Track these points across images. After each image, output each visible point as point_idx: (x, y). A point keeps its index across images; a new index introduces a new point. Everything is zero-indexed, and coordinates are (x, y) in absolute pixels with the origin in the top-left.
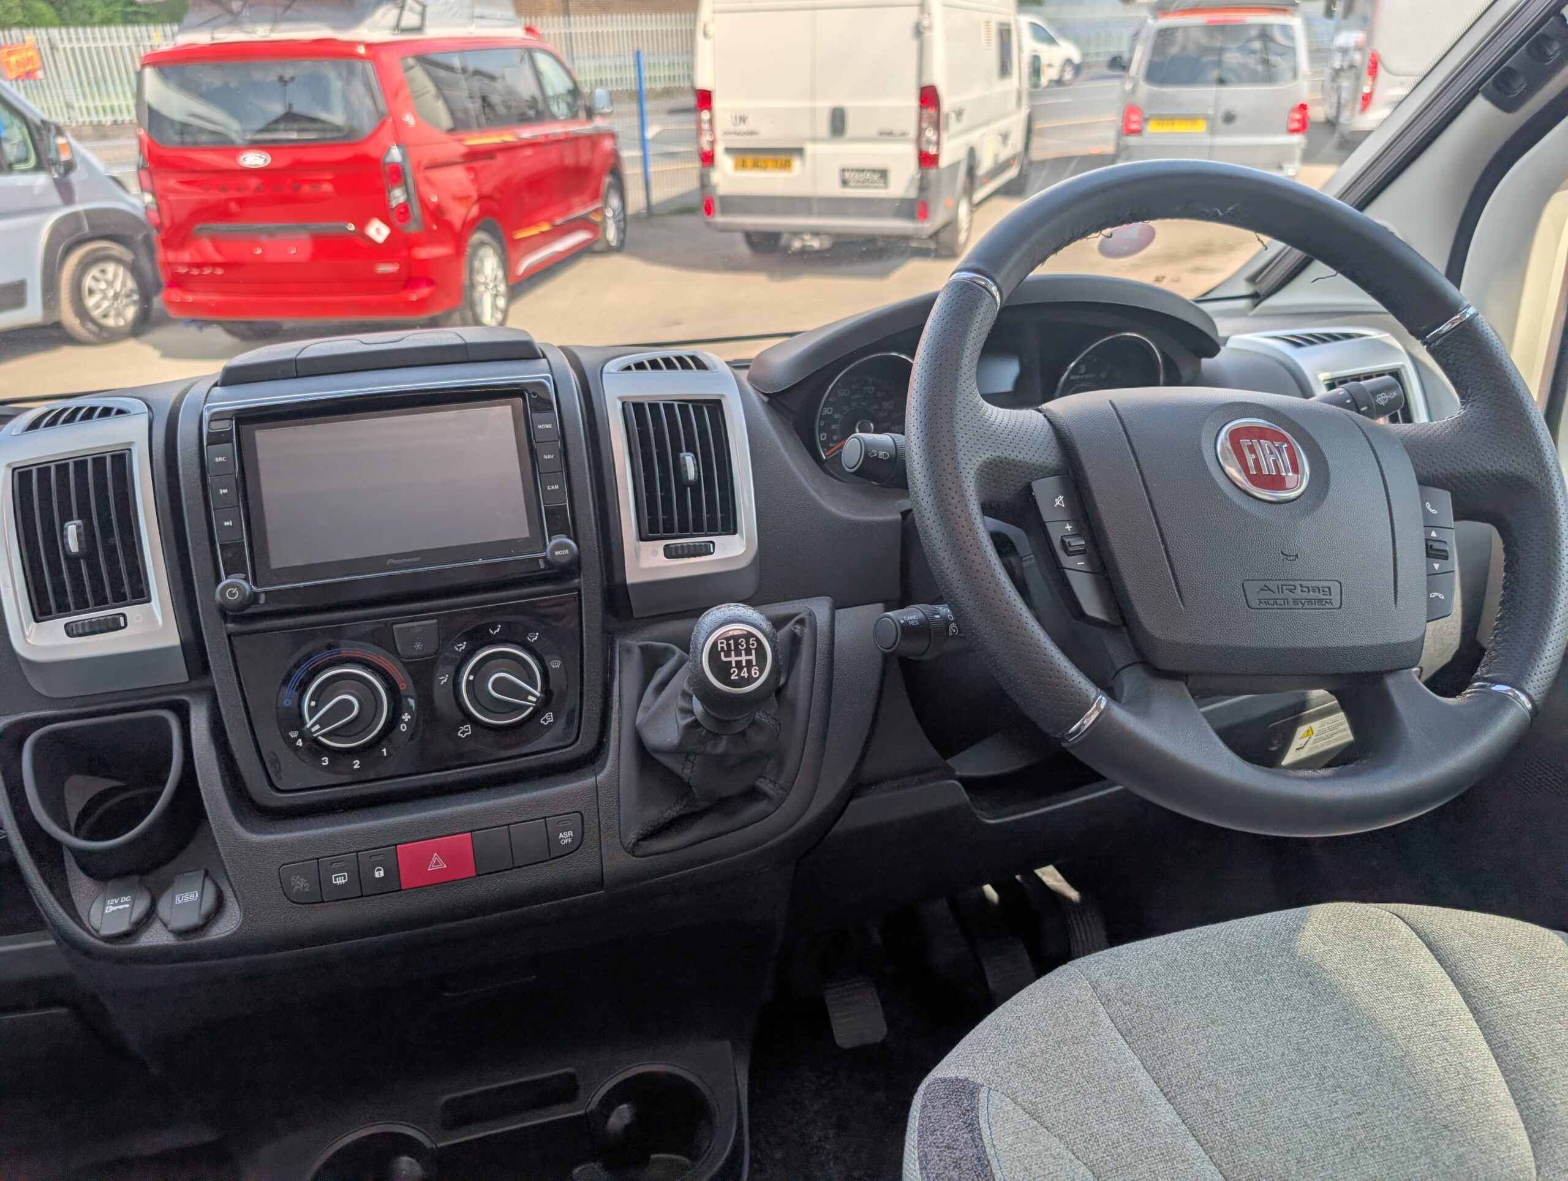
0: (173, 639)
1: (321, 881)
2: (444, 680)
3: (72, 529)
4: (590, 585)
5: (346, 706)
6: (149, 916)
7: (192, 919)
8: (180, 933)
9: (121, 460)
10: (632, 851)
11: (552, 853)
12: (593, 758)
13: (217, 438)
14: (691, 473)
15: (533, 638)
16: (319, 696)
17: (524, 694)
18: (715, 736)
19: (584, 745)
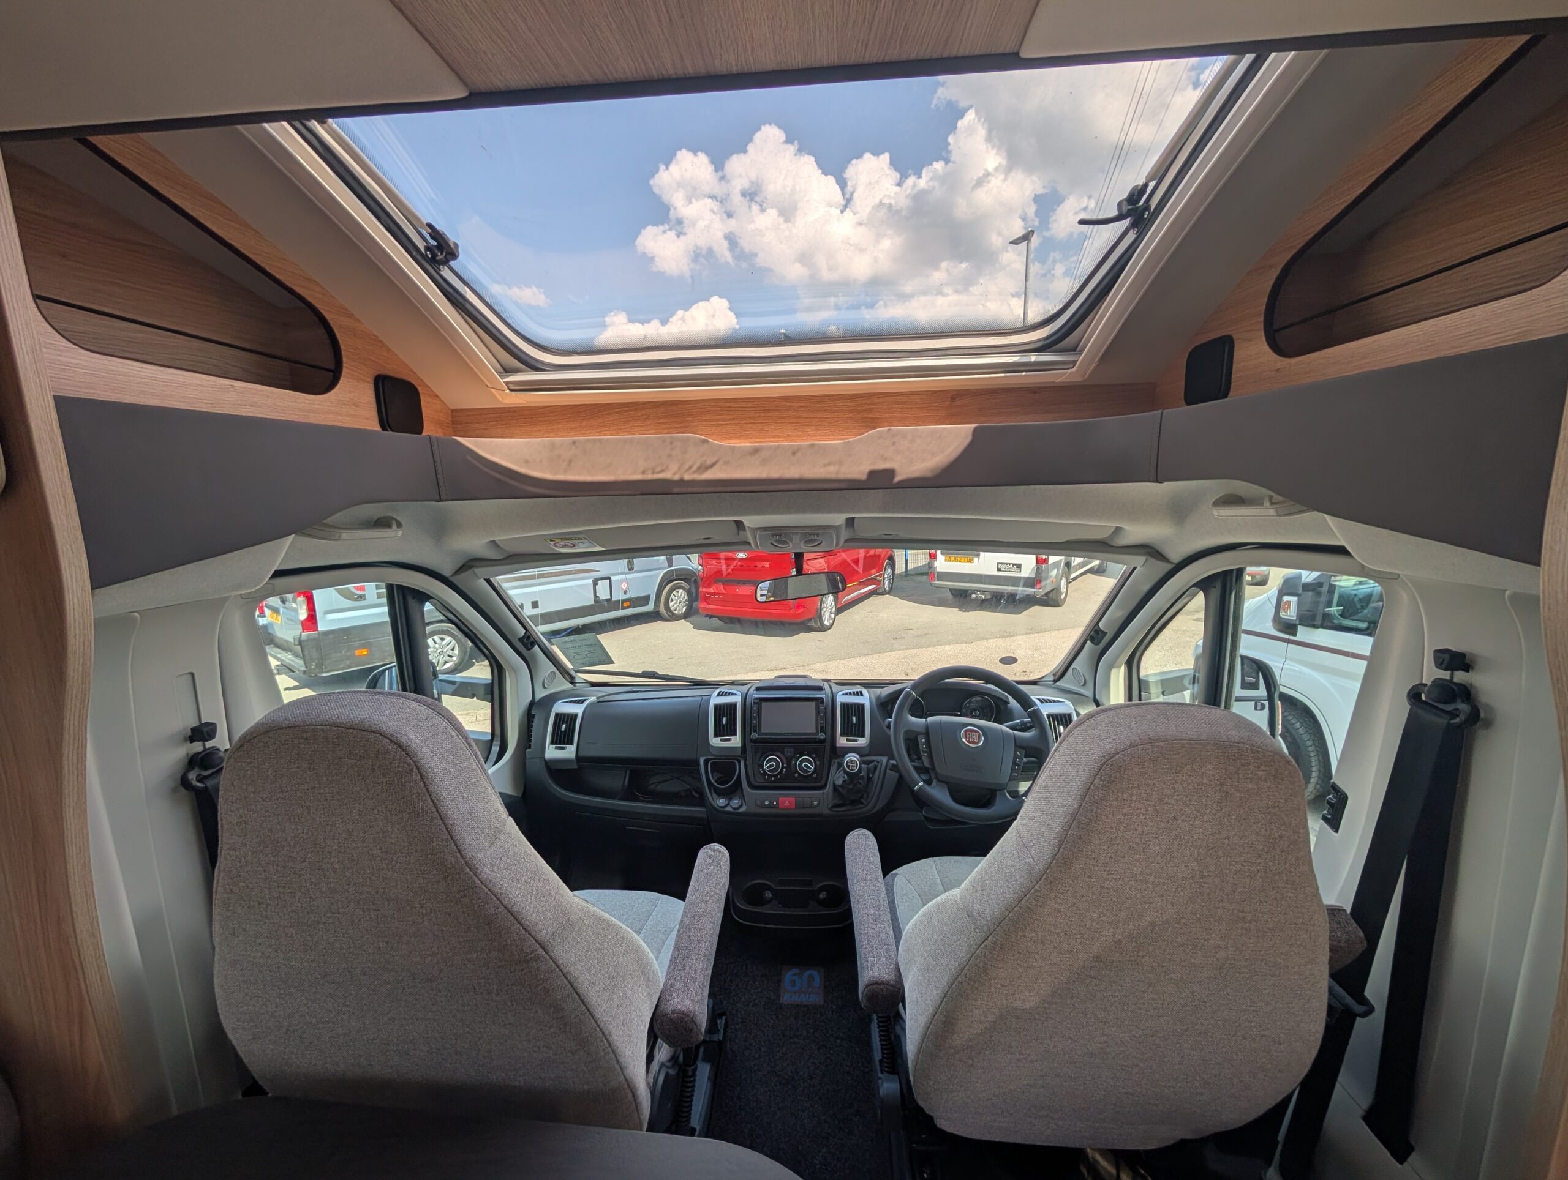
0: (740, 745)
1: (763, 803)
2: (793, 762)
3: (724, 719)
4: (828, 745)
5: (773, 765)
6: (728, 804)
7: (736, 806)
8: (735, 809)
9: (734, 705)
10: (830, 809)
11: (812, 806)
12: (824, 787)
13: (755, 703)
14: (854, 722)
15: (814, 756)
16: (768, 762)
17: (810, 768)
18: (849, 784)
19: (822, 783)
